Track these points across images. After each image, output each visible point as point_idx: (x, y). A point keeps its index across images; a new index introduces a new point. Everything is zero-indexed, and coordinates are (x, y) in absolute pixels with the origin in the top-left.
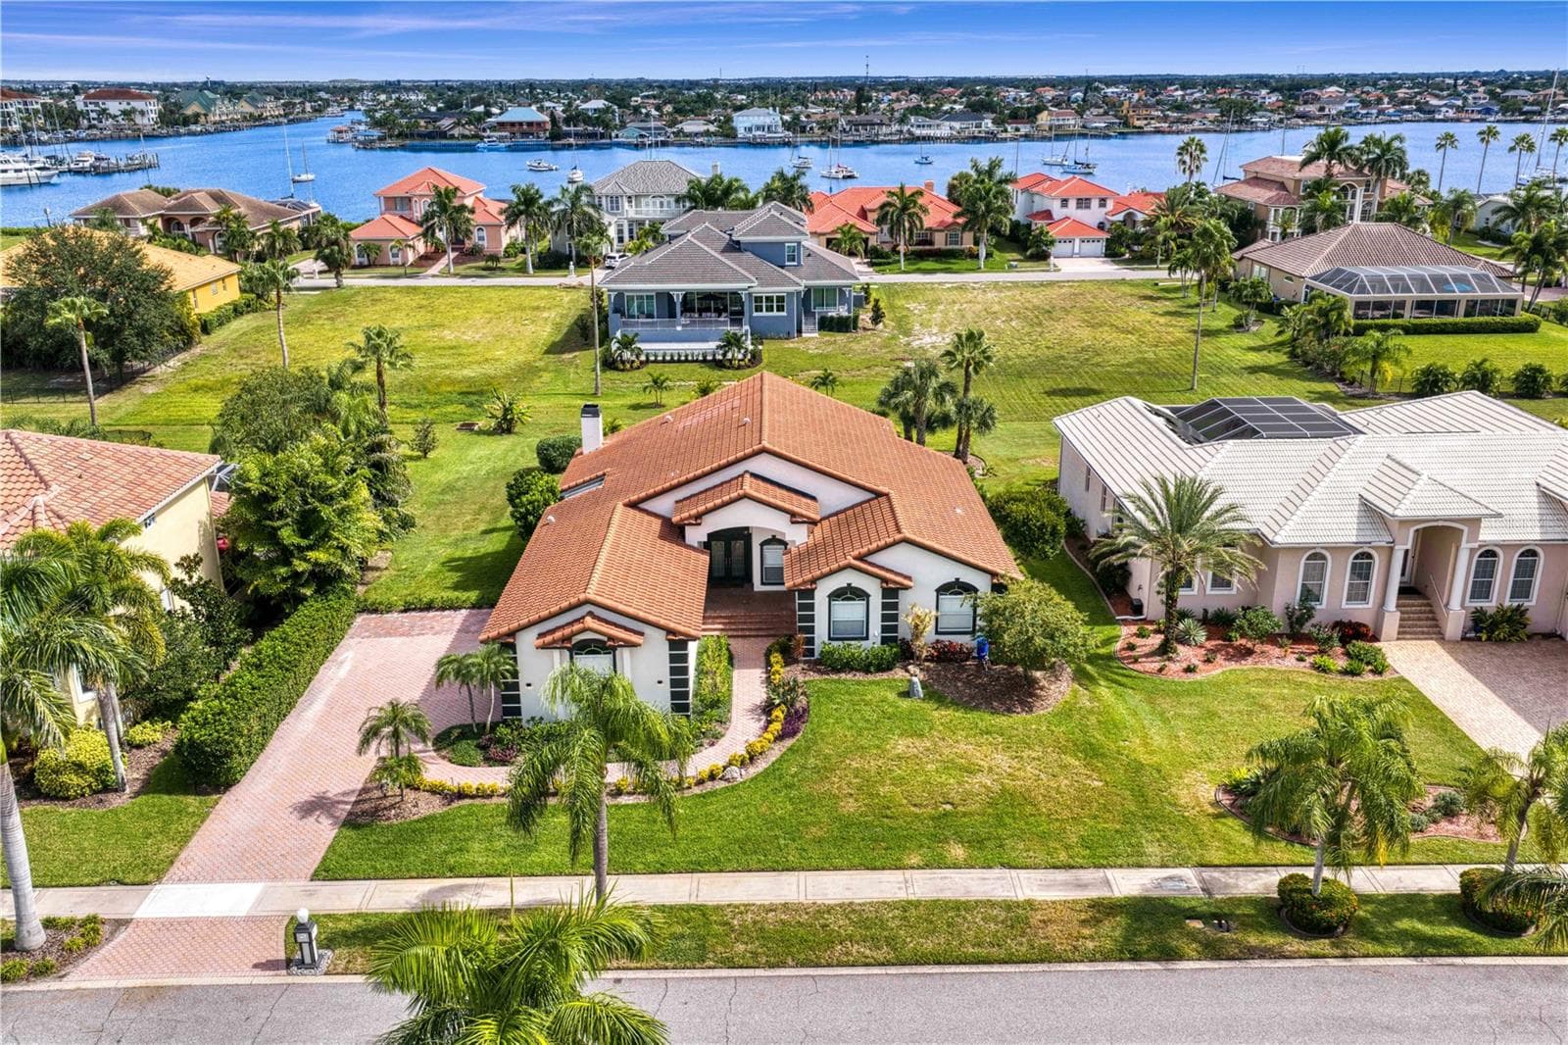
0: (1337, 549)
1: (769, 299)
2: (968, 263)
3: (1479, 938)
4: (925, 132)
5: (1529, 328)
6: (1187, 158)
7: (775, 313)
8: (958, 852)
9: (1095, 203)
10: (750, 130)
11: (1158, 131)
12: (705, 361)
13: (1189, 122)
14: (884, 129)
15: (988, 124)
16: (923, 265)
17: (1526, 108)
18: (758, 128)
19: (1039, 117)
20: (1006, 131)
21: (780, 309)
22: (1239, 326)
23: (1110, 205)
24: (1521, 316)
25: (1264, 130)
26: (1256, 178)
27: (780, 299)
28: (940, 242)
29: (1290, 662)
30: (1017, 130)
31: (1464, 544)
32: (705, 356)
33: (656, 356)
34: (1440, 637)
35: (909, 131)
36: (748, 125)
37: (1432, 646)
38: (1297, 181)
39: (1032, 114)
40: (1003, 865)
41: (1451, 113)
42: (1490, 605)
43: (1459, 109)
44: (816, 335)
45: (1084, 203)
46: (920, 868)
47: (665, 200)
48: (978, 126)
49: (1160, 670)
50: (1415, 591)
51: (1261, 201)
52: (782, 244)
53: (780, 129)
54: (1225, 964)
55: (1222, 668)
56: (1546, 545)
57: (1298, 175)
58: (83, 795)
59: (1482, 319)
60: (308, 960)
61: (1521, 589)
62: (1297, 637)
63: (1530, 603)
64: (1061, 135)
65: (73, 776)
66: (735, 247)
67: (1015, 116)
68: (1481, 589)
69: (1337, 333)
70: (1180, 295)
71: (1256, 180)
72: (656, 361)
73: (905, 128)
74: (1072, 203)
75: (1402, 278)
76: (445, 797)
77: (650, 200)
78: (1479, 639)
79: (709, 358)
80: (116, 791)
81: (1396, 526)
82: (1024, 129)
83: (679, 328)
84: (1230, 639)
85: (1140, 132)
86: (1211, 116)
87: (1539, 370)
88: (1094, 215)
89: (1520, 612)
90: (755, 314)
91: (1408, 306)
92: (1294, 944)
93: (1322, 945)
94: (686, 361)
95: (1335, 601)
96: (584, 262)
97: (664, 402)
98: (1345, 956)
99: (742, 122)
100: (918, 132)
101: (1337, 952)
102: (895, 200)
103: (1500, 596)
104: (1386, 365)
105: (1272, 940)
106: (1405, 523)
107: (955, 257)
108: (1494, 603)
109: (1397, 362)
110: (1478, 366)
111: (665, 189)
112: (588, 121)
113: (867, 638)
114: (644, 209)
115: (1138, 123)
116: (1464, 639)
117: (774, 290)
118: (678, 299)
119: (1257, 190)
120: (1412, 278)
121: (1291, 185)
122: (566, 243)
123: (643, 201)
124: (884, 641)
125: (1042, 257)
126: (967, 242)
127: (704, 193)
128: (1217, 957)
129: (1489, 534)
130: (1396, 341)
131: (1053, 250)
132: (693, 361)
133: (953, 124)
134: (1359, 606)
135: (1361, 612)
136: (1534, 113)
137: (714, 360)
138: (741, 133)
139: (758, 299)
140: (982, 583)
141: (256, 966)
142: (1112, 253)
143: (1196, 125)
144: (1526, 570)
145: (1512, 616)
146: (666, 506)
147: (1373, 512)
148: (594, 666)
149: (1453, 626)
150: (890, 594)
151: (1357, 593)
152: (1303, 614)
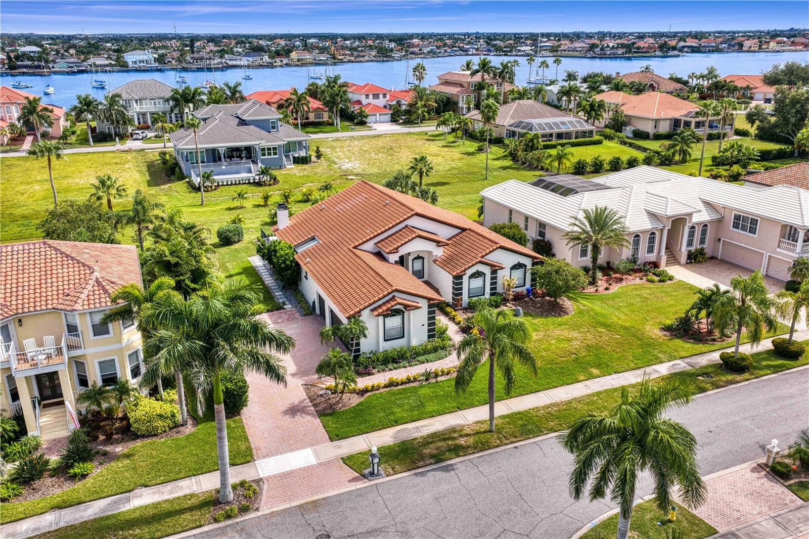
0: (643, 232)
1: (269, 149)
2: (328, 128)
3: (789, 362)
4: (234, 63)
5: (599, 142)
6: (417, 73)
7: (272, 156)
8: (595, 371)
10: (135, 62)
11: (350, 61)
12: (249, 183)
13: (363, 56)
14: (212, 62)
15: (266, 58)
16: (308, 130)
17: (504, 49)
18: (140, 62)
19: (291, 54)
20: (276, 62)
21: (275, 154)
22: (480, 150)
24: (596, 137)
25: (398, 60)
26: (446, 82)
27: (275, 149)
28: (312, 117)
29: (638, 281)
30: (281, 61)
31: (687, 225)
32: (249, 180)
33: (223, 182)
34: (680, 264)
35: (225, 62)
36: (134, 60)
37: (677, 267)
38: (469, 83)
39: (287, 52)
40: (615, 373)
41: (474, 52)
42: (693, 249)
43: (477, 49)
44: (293, 166)
45: (376, 96)
46: (586, 380)
47: (157, 101)
48: (262, 59)
49: (597, 291)
51: (454, 93)
52: (268, 120)
53: (153, 62)
54: (722, 389)
55: (615, 288)
56: (711, 222)
57: (469, 80)
58: (164, 432)
59: (582, 139)
60: (376, 472)
61: (702, 241)
63: (705, 246)
64: (301, 63)
65: (160, 422)
66: (242, 122)
67: (278, 54)
68: (690, 243)
69: (537, 149)
70: (442, 138)
71: (447, 83)
72: (223, 185)
73: (224, 61)
74: (371, 96)
75: (549, 123)
76: (358, 394)
77: (148, 101)
78: (692, 262)
79: (252, 181)
80: (182, 425)
81: (665, 219)
82: (285, 61)
83: (224, 167)
84: (610, 275)
85: (341, 61)
86: (373, 53)
87: (618, 159)
88: (381, 102)
89: (702, 249)
90: (262, 157)
91: (554, 136)
92: (738, 378)
93: (746, 375)
94: (240, 184)
95: (644, 256)
96: (122, 137)
97: (244, 206)
98: (757, 378)
99: (131, 58)
100: (230, 63)
101: (753, 377)
102: (294, 97)
103: (696, 245)
104: (565, 161)
105: (730, 377)
106: (669, 218)
107: (321, 125)
108: (694, 248)
109: (568, 159)
110: (596, 159)
111: (156, 95)
112: (30, 58)
113: (484, 294)
114: (144, 106)
115: (340, 57)
116: (687, 263)
117: (271, 144)
118: (222, 151)
119: (450, 88)
120: (546, 124)
121: (466, 85)
122: (106, 127)
123: (144, 102)
124: (492, 294)
125: (363, 123)
126: (326, 117)
127: (182, 96)
128: (718, 387)
129: (694, 219)
130: (569, 149)
131: (368, 120)
132: (243, 184)
133: (248, 58)
134: (651, 255)
135: (652, 257)
136: (508, 51)
137: (254, 182)
138: (130, 65)
139: (263, 149)
140: (528, 262)
141: (350, 481)
142: (394, 120)
143: (367, 58)
144: (704, 232)
145: (701, 252)
146: (370, 246)
147: (653, 215)
148: (394, 322)
149: (684, 258)
150: (494, 272)
151: (650, 250)
152: (634, 261)
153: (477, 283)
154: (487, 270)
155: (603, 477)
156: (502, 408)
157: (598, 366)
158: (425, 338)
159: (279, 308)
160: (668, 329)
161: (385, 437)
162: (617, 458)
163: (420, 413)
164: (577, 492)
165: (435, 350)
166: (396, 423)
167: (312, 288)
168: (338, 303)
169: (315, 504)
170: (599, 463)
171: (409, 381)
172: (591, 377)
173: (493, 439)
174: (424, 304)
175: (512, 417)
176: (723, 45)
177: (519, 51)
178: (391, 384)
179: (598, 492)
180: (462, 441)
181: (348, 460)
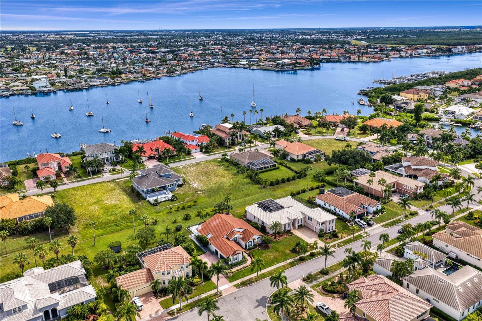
0: (287, 223)
2: (177, 158)
3: (312, 257)
4: (93, 84)
5: (278, 168)
7: (171, 187)
9: (195, 141)
11: (154, 77)
12: (168, 200)
13: (160, 73)
14: (81, 84)
15: (109, 80)
18: (42, 87)
19: (122, 75)
20: (115, 81)
23: (197, 141)
27: (172, 184)
29: (286, 236)
30: (118, 80)
31: (297, 220)
36: (39, 86)
37: (295, 230)
42: (299, 225)
43: (218, 63)
44: (178, 189)
45: (193, 141)
48: (107, 80)
49: (276, 240)
50: (294, 225)
51: (223, 136)
52: (169, 174)
53: (49, 87)
54: (299, 265)
55: (282, 238)
56: (303, 218)
59: (273, 168)
61: (301, 222)
62: (285, 233)
64: (128, 81)
66: (160, 176)
68: (298, 223)
70: (223, 164)
72: (160, 202)
73: (87, 83)
74: (191, 141)
76: (232, 273)
78: (299, 228)
80: (202, 283)
81: (291, 220)
84: (280, 235)
86: (165, 71)
88: (195, 143)
90: (169, 188)
91: (263, 168)
93: (303, 261)
94: (166, 201)
95: (287, 229)
97: (171, 211)
99: (37, 85)
100: (91, 84)
103: (300, 224)
107: (174, 157)
110: (277, 180)
111: (107, 150)
113: (252, 246)
114: (103, 156)
115: (148, 75)
119: (220, 133)
121: (227, 133)
124: (254, 245)
125: (189, 154)
126: (175, 153)
129: (299, 218)
131: (191, 152)
133: (100, 80)
135: (289, 229)
137: (170, 199)
138: (37, 89)
139: (169, 185)
140: (261, 237)
142: (201, 151)
143: (162, 74)
144: (301, 220)
145: (301, 225)
146: (225, 237)
147: (289, 219)
148: (235, 257)
149: (297, 228)
150: (253, 240)
151: (289, 227)
152: (284, 231)
153: (250, 243)
154: (252, 240)
155: (275, 284)
156: (259, 273)
157: (276, 262)
158: (241, 259)
159: (205, 253)
160: (291, 251)
161: (239, 281)
162: (276, 281)
163: (244, 276)
164: (271, 286)
165: (244, 261)
166: (240, 278)
167: (213, 248)
168: (221, 251)
169: (232, 293)
170: (274, 282)
171: (240, 269)
172: (275, 264)
173: (258, 279)
174: (241, 252)
175: (261, 275)
176: (342, 58)
177: (241, 64)
178: (237, 270)
179: (274, 286)
180: (253, 280)
181: (234, 286)
